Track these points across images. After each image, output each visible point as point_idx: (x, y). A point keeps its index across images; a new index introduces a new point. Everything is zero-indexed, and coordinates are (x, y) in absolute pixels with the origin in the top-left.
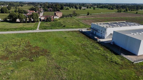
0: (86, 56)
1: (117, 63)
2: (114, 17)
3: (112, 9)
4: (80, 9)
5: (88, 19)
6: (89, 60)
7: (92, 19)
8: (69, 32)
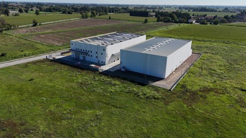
0: (105, 103)
1: (156, 97)
2: (85, 26)
3: (69, 13)
4: (8, 15)
5: (43, 34)
6: (117, 107)
7: (50, 33)
8: (26, 65)
